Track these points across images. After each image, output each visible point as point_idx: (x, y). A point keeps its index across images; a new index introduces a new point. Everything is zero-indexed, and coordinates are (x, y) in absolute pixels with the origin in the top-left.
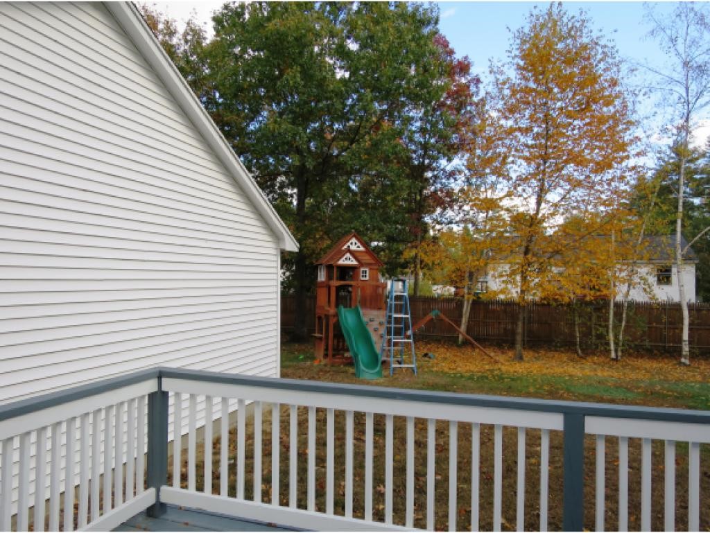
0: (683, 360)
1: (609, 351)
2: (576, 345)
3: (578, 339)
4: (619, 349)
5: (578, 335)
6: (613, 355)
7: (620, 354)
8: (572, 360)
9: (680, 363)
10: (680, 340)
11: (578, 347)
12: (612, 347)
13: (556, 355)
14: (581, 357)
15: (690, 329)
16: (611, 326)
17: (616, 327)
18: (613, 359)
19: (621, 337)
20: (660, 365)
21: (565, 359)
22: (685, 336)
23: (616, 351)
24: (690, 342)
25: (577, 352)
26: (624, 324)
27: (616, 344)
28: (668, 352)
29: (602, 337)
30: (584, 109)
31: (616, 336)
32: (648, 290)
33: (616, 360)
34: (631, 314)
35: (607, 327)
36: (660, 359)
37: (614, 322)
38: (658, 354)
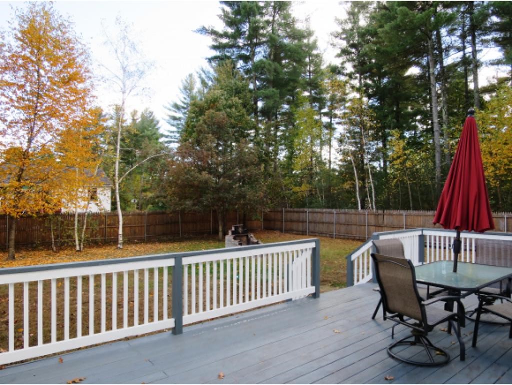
0: (119, 246)
1: (75, 246)
2: (52, 244)
3: (53, 240)
4: (82, 244)
5: (53, 236)
6: (78, 248)
7: (82, 247)
8: (50, 255)
9: (118, 248)
10: (118, 234)
11: (53, 245)
12: (77, 242)
13: (37, 253)
14: (56, 252)
15: (123, 228)
16: (76, 230)
17: (80, 230)
18: (78, 251)
19: (83, 236)
20: (106, 250)
21: (44, 255)
22: (121, 231)
23: (80, 245)
24: (123, 235)
25: (53, 249)
26: (85, 227)
27: (80, 241)
28: (108, 243)
29: (70, 237)
30: (66, 82)
31: (79, 236)
32: (99, 204)
33: (80, 251)
34: (89, 220)
35: (74, 229)
36: (104, 247)
37: (78, 226)
38: (102, 244)
